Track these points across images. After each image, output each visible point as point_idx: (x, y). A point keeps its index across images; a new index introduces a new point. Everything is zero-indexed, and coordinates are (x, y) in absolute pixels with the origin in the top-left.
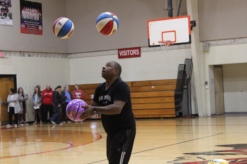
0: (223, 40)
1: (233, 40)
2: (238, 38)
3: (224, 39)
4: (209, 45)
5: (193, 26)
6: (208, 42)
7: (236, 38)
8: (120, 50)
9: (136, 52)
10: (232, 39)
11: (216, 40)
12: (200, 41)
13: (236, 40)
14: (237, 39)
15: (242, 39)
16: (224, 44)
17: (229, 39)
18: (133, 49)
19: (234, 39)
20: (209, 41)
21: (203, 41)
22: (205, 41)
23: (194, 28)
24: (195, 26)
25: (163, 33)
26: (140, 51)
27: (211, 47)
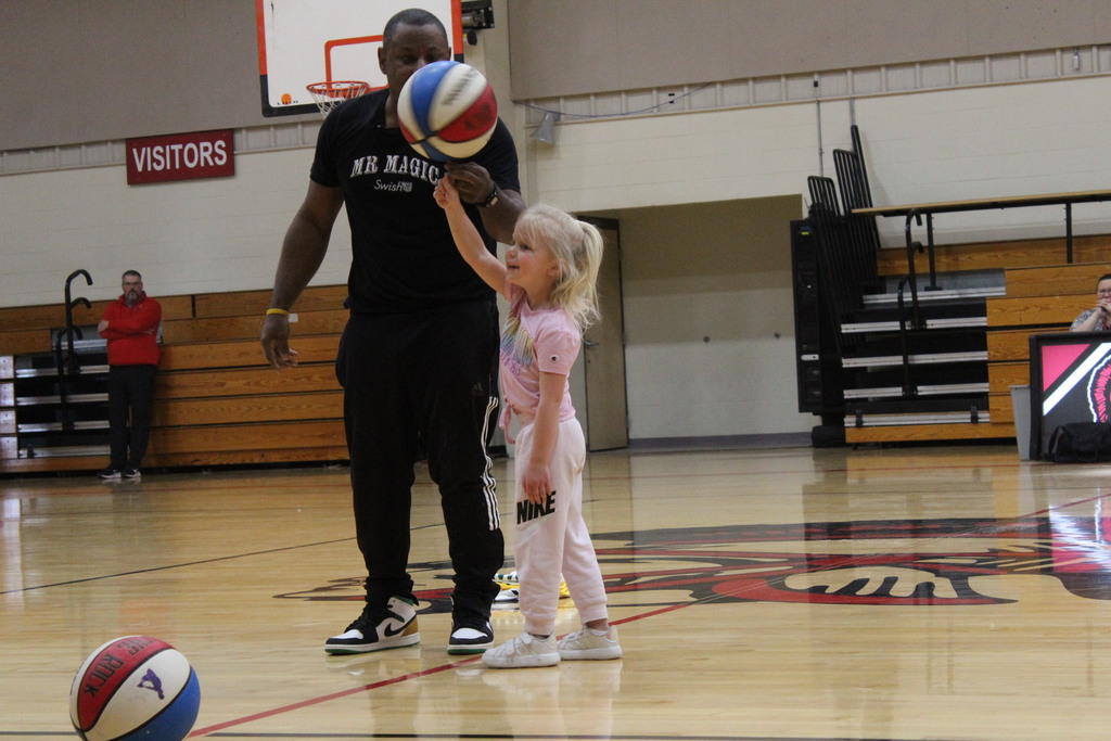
0: (619, 93)
1: (664, 97)
2: (690, 86)
3: (623, 88)
4: (557, 118)
5: (480, 27)
6: (553, 106)
7: (680, 87)
8: (134, 143)
9: (214, 155)
10: (659, 89)
11: (586, 96)
12: (516, 102)
13: (678, 94)
14: (686, 90)
15: (709, 91)
16: (625, 115)
17: (649, 90)
18: (197, 137)
19: (671, 89)
20: (557, 99)
21: (526, 102)
22: (537, 100)
23: (482, 35)
24: (488, 27)
25: (329, 45)
26: (230, 149)
27: (563, 127)
